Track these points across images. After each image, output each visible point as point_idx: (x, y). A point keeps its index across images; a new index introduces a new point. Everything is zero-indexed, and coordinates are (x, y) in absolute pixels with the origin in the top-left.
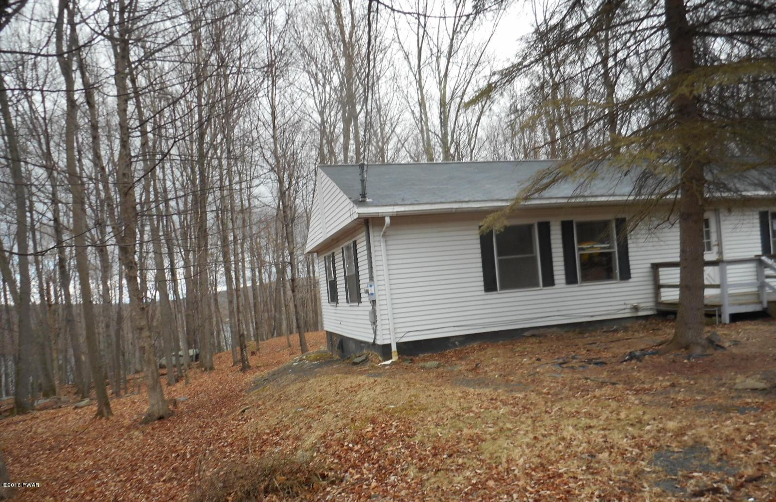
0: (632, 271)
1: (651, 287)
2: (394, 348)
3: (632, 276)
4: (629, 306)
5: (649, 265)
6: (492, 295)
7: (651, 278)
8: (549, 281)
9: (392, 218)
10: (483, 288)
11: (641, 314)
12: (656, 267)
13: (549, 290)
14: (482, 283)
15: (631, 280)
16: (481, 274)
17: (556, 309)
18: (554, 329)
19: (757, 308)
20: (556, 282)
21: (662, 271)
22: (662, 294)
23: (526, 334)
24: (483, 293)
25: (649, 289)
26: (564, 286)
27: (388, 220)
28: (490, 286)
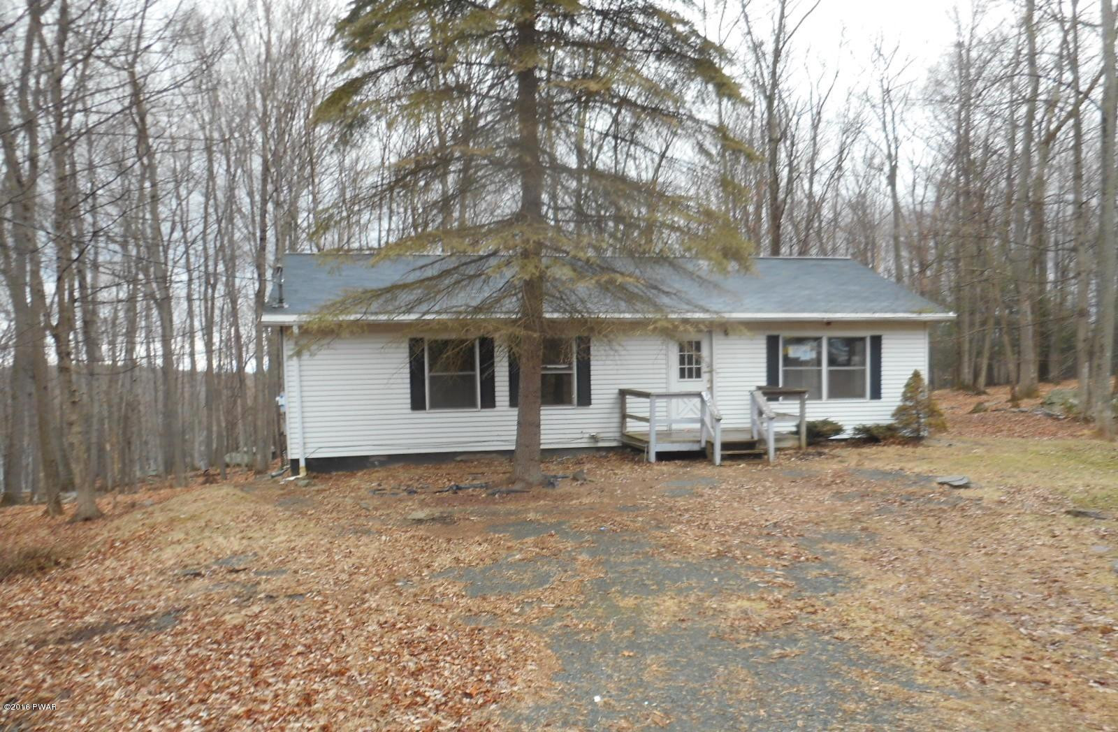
0: (593, 397)
1: (617, 415)
2: (302, 464)
3: (593, 401)
4: (587, 436)
5: (617, 391)
6: (419, 414)
7: (618, 406)
8: (489, 402)
9: (300, 327)
10: (409, 406)
11: (601, 444)
12: (623, 393)
13: (488, 412)
14: (409, 401)
15: (591, 407)
16: (409, 391)
17: (496, 433)
18: (494, 455)
19: (696, 447)
20: (497, 404)
21: (630, 400)
22: (628, 424)
23: (459, 458)
24: (410, 411)
25: (616, 418)
26: (507, 408)
27: (296, 330)
28: (417, 403)
